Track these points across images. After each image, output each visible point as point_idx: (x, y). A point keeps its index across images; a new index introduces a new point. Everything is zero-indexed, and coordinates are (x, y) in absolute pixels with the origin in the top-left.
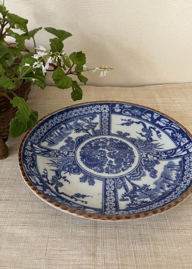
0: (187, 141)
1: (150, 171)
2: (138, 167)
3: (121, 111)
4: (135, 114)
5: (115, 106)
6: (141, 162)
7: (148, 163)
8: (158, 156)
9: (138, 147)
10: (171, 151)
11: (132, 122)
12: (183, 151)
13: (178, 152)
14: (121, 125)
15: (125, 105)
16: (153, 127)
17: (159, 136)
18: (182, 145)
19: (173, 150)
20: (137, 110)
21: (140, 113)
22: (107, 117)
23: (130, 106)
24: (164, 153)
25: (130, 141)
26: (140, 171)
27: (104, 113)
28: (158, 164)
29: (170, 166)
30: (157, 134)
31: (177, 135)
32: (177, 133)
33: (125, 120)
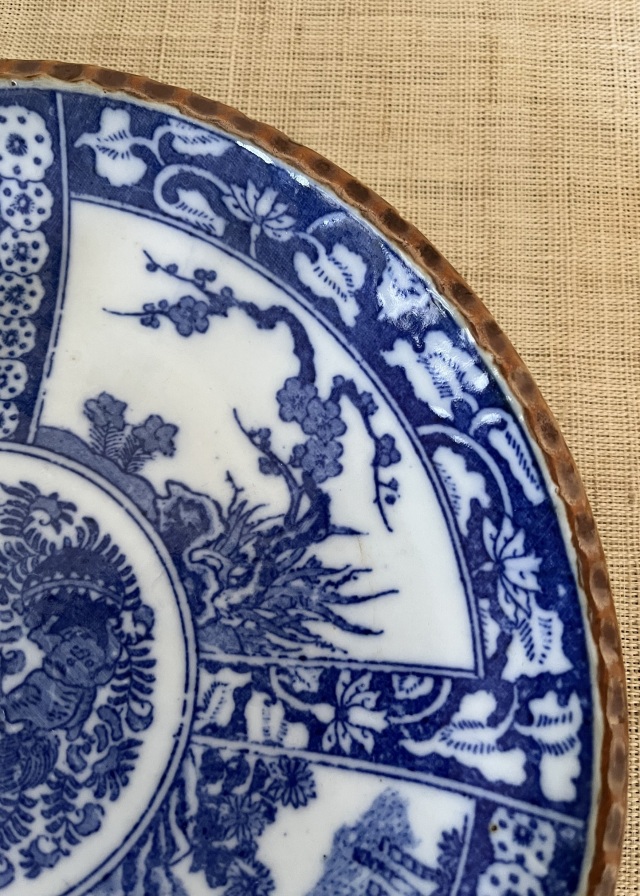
0: (557, 663)
1: (222, 881)
2: (141, 842)
3: (148, 179)
4: (247, 226)
5: (95, 127)
6: (179, 783)
7: (226, 792)
8: (324, 712)
9: (197, 606)
10: (427, 687)
11: (222, 303)
12: (505, 744)
13: (464, 725)
14: (136, 320)
15: (175, 128)
16: (363, 384)
17: (385, 492)
18: (511, 673)
19: (438, 681)
20: (270, 195)
21: (282, 230)
22: (42, 228)
23: (217, 148)
24: (372, 688)
25: (155, 523)
26: (147, 879)
27: (16, 190)
28: (296, 806)
29: (376, 855)
30: (376, 463)
31: (508, 541)
32: (516, 527)
33: (172, 270)
